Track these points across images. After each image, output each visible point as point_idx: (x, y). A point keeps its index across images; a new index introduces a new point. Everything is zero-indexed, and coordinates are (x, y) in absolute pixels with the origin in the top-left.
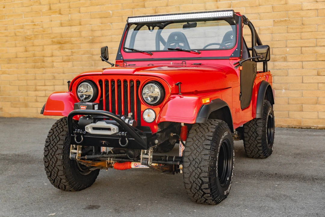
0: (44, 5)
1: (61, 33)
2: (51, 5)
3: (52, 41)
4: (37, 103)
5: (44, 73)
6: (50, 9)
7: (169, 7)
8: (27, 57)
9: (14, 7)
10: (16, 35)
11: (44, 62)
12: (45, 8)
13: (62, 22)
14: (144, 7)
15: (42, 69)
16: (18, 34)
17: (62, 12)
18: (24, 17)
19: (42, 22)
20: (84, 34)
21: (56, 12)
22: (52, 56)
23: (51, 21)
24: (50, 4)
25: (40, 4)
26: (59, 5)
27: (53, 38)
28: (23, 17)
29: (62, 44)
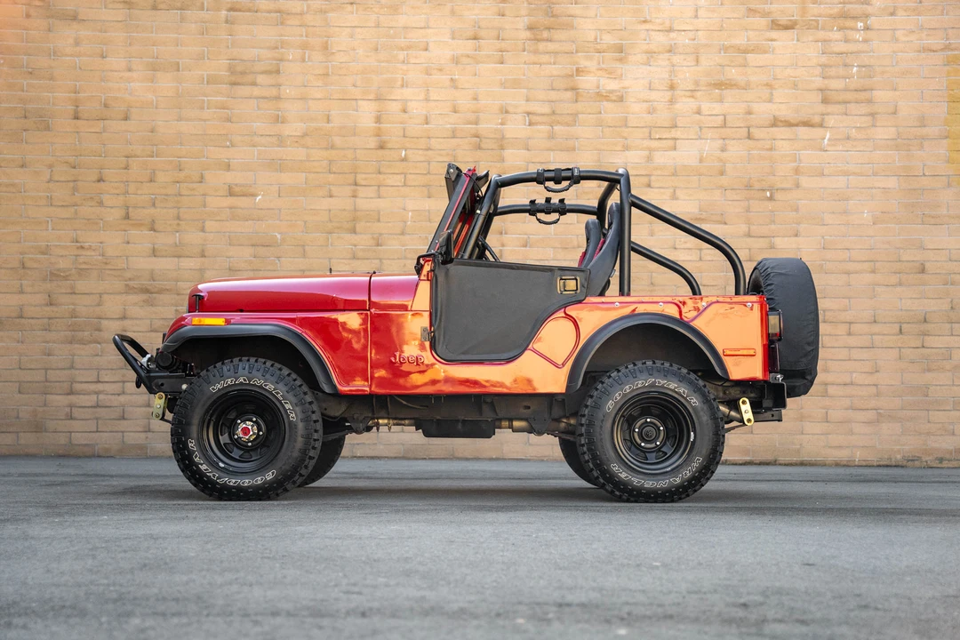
0: (112, 207)
1: (153, 270)
2: (130, 209)
3: (127, 285)
4: (71, 421)
5: (97, 355)
6: (127, 217)
7: (407, 237)
8: (50, 318)
9: (25, 205)
10: (24, 268)
11: (99, 330)
12: (117, 214)
13: (156, 246)
14: (354, 231)
15: (92, 345)
16: (28, 264)
17: (156, 227)
18: (53, 229)
19: (101, 243)
21: (142, 225)
22: (124, 318)
23: (128, 243)
24: (128, 207)
25: (101, 204)
26: (152, 211)
27: (130, 279)
28: (50, 228)
29: (152, 293)
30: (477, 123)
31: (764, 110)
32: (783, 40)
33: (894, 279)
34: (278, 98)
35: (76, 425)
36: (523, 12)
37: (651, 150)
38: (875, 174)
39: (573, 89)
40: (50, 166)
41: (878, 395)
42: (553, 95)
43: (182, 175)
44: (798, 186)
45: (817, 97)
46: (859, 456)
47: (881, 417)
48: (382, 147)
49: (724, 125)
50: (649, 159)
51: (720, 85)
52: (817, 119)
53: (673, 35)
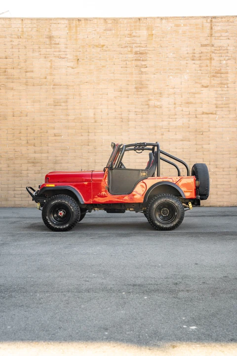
1: (35, 157)
2: (28, 141)
6: (28, 143)
8: (9, 171)
11: (21, 173)
12: (24, 142)
13: (35, 151)
14: (88, 145)
15: (20, 178)
16: (2, 156)
17: (35, 145)
18: (8, 147)
19: (21, 150)
20: (50, 158)
21: (31, 145)
22: (28, 170)
23: (28, 150)
25: (20, 139)
26: (34, 141)
27: (29, 160)
29: (35, 163)
30: (121, 114)
31: (200, 110)
32: (205, 90)
33: (235, 156)
34: (67, 109)
35: (16, 199)
36: (134, 84)
37: (169, 121)
38: (230, 127)
39: (148, 105)
40: (7, 130)
41: (231, 187)
42: (142, 107)
43: (42, 131)
44: (209, 131)
45: (215, 106)
46: (225, 204)
47: (231, 193)
48: (96, 122)
49: (189, 114)
50: (169, 124)
51: (188, 103)
52: (214, 112)
53: (175, 89)
